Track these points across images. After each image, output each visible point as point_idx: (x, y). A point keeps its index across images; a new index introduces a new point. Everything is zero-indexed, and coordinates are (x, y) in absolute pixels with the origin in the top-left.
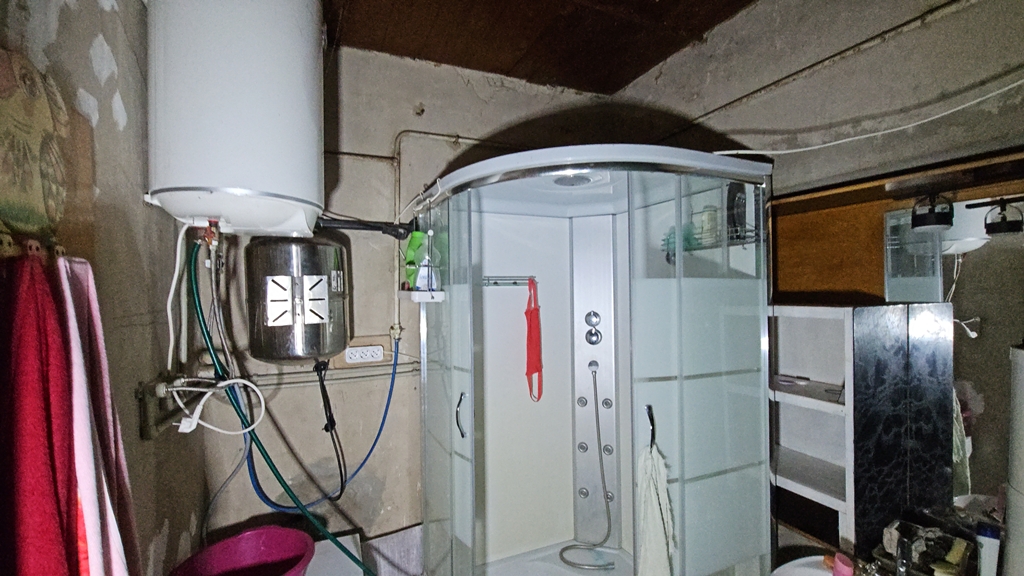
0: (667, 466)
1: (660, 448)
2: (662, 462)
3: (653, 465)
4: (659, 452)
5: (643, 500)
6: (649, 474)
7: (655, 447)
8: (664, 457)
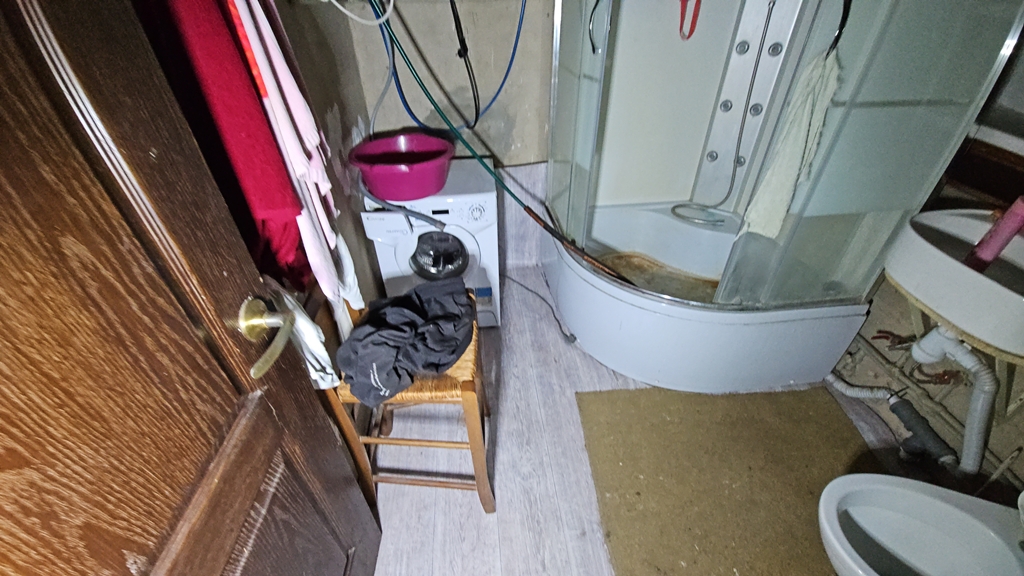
0: (840, 79)
1: (840, 54)
2: (836, 72)
3: (822, 76)
4: (837, 58)
5: (791, 118)
6: (812, 84)
7: (834, 52)
8: (840, 67)
